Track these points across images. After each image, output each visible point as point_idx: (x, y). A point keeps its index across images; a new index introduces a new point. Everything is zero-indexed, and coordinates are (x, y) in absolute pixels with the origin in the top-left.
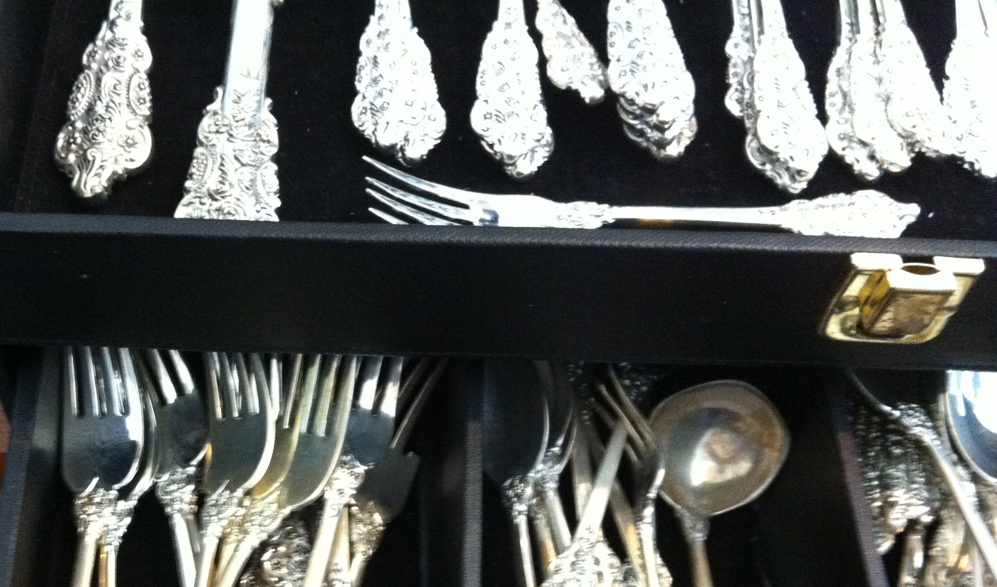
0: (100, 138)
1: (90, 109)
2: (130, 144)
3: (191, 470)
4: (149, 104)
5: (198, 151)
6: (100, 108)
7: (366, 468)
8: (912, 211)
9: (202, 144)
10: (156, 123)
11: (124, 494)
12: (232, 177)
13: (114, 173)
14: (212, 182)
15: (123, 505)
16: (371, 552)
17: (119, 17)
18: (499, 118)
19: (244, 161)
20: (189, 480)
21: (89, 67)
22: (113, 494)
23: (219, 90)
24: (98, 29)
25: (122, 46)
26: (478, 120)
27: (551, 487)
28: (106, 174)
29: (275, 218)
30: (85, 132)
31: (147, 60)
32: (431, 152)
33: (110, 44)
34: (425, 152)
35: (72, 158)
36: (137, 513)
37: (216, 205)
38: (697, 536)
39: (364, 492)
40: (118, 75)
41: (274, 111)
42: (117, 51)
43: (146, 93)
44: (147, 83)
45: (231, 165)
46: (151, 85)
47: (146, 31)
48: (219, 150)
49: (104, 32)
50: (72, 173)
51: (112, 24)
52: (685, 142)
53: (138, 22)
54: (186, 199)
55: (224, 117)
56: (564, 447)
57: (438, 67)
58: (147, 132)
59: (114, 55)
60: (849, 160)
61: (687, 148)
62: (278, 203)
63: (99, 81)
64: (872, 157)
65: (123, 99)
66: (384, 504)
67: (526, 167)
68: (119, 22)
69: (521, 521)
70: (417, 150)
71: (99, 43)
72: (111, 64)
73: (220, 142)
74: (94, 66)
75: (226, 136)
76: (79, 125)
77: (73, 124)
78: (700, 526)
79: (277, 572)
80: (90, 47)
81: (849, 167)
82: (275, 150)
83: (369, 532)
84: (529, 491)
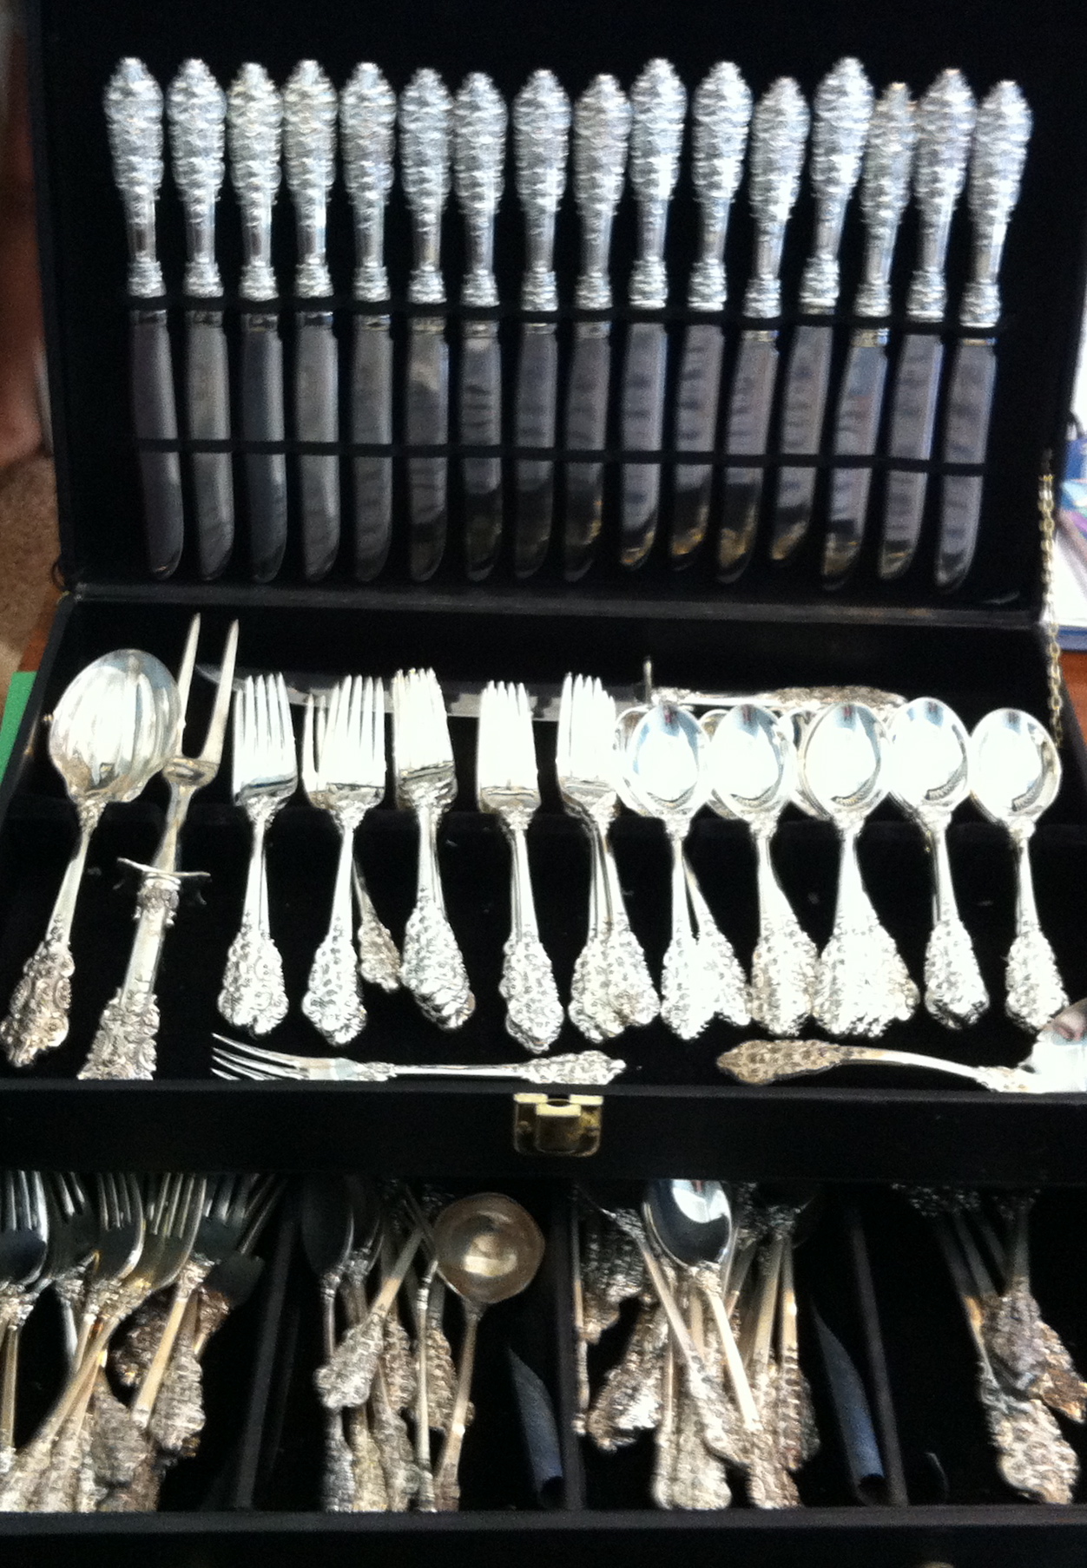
0: (31, 1025)
1: (26, 1006)
2: (52, 1028)
3: (82, 1269)
4: (69, 1000)
5: (99, 1033)
6: (33, 1004)
7: (213, 1263)
8: (619, 1065)
9: (103, 1029)
10: (74, 1015)
11: (29, 1289)
12: (121, 1050)
13: (39, 1050)
14: (106, 1053)
15: (28, 1298)
16: (214, 1329)
17: (53, 939)
18: (322, 1004)
19: (130, 1039)
20: (80, 1276)
21: (28, 975)
22: (22, 1288)
23: (119, 990)
24: (36, 947)
25: (53, 960)
26: (307, 1006)
27: (358, 1280)
28: (33, 1051)
29: (151, 1078)
30: (21, 1021)
31: (70, 971)
32: (274, 1030)
33: (44, 959)
34: (269, 1029)
35: (10, 1040)
36: (37, 1304)
37: (107, 1070)
38: (473, 1318)
39: (212, 1281)
40: (48, 980)
41: (158, 1004)
42: (49, 963)
43: (67, 993)
44: (69, 986)
45: (121, 1040)
46: (72, 987)
47: (71, 948)
48: (114, 1032)
49: (41, 949)
50: (9, 1050)
51: (47, 944)
52: (464, 1018)
53: (66, 940)
54: (88, 1066)
55: (120, 1009)
56: (373, 1249)
57: (285, 967)
58: (66, 1020)
59: (47, 966)
60: (582, 1029)
61: (465, 1023)
62: (153, 1068)
63: (34, 984)
64: (597, 1027)
65: (50, 998)
66: (230, 1295)
67: (342, 1038)
68: (53, 942)
69: (330, 1301)
70: (263, 1027)
71: (37, 957)
72: (44, 972)
73: (116, 1029)
74: (32, 974)
75: (119, 1022)
76: (17, 1016)
77: (12, 1016)
78: (477, 1310)
79: (141, 1345)
80: (30, 961)
81: (582, 1034)
82: (156, 1031)
83: (214, 1314)
84: (337, 1279)
